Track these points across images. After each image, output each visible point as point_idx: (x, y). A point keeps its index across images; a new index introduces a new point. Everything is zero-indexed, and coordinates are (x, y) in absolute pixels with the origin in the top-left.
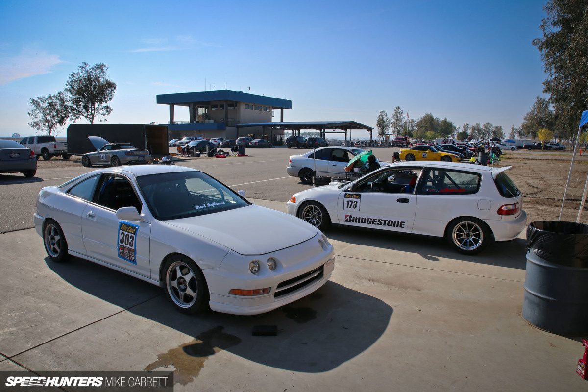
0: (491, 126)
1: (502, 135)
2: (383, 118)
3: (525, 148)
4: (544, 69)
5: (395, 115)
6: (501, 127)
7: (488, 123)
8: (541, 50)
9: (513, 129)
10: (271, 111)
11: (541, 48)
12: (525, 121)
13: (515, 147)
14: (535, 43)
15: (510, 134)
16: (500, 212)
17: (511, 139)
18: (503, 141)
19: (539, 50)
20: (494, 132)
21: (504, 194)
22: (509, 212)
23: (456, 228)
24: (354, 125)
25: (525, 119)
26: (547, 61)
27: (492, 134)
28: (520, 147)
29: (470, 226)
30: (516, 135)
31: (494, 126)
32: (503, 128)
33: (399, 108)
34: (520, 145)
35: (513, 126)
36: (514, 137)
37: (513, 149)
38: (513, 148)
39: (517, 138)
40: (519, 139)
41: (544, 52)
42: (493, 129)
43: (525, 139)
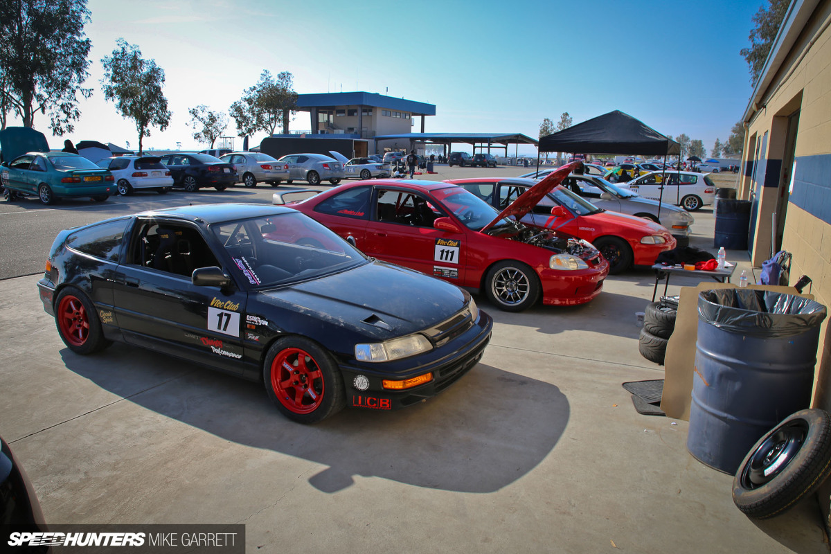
0: (687, 139)
1: (702, 151)
2: (547, 128)
3: (731, 170)
4: (752, 82)
5: (561, 124)
6: (700, 141)
7: (683, 136)
8: (749, 62)
9: (717, 144)
10: (410, 118)
11: (749, 60)
12: (733, 134)
13: (718, 168)
14: (742, 53)
15: (713, 151)
16: (706, 192)
17: (715, 158)
18: (704, 161)
19: (746, 61)
20: (691, 148)
21: (707, 184)
22: (709, 192)
23: (686, 200)
24: (520, 139)
25: (733, 131)
26: (755, 73)
27: (688, 151)
28: (724, 170)
29: (692, 199)
30: (721, 153)
31: (691, 139)
32: (703, 143)
33: (567, 114)
34: (725, 166)
35: (718, 140)
36: (718, 155)
37: (715, 171)
38: (716, 169)
39: (722, 157)
40: (725, 158)
41: (752, 63)
42: (690, 143)
43: (732, 158)
